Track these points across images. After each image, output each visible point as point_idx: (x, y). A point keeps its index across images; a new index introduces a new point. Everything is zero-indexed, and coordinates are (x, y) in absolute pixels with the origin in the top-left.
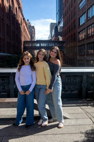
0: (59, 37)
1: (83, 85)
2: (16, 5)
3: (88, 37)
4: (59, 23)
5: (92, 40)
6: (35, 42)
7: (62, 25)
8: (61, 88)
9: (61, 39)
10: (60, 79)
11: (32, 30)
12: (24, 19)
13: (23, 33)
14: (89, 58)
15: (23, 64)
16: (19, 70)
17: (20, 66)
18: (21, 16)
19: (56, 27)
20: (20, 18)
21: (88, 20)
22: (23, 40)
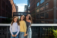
0: (28, 11)
1: (40, 32)
3: (40, 11)
4: (28, 5)
5: (42, 13)
6: (18, 13)
8: (31, 33)
9: (29, 12)
10: (31, 29)
11: (17, 8)
12: (14, 3)
14: (41, 20)
15: (14, 22)
16: (12, 24)
17: (13, 23)
18: (12, 2)
19: (27, 7)
20: (12, 3)
21: (40, 4)
22: (13, 12)
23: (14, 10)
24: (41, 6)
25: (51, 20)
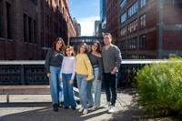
2: (63, 5)
3: (128, 33)
4: (103, 20)
5: (132, 36)
7: (105, 22)
11: (77, 27)
13: (70, 30)
18: (68, 15)
19: (100, 25)
20: (66, 17)
21: (128, 18)
22: (69, 36)
23: (71, 33)
24: (129, 21)
25: (152, 53)
